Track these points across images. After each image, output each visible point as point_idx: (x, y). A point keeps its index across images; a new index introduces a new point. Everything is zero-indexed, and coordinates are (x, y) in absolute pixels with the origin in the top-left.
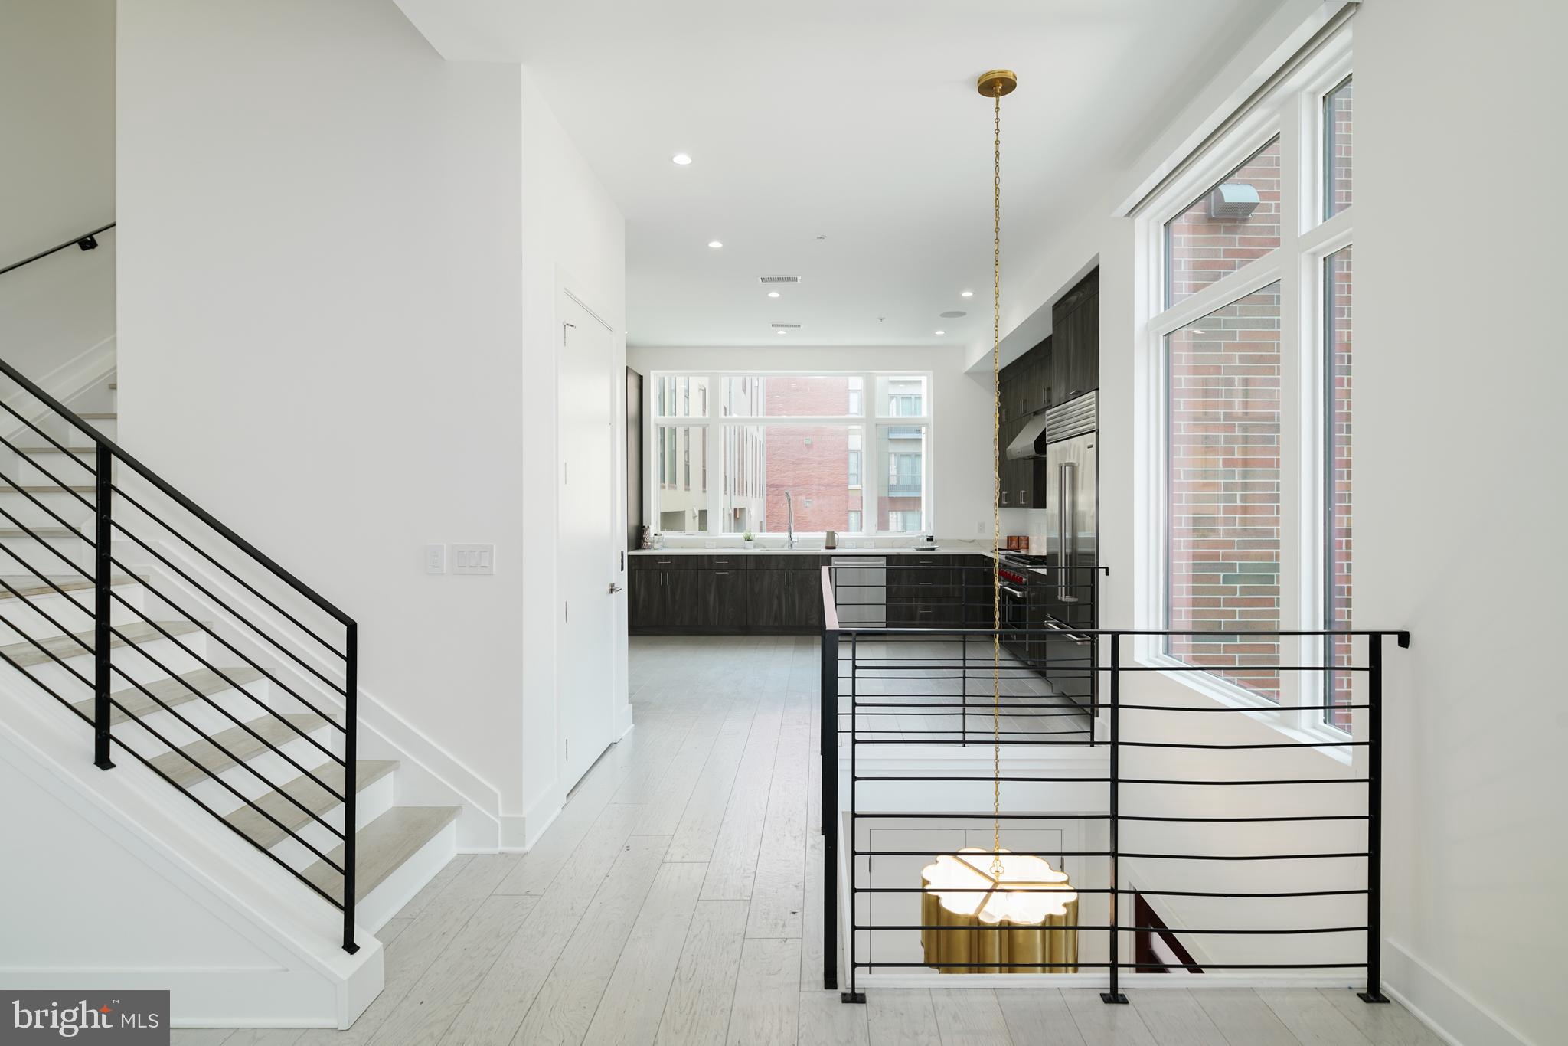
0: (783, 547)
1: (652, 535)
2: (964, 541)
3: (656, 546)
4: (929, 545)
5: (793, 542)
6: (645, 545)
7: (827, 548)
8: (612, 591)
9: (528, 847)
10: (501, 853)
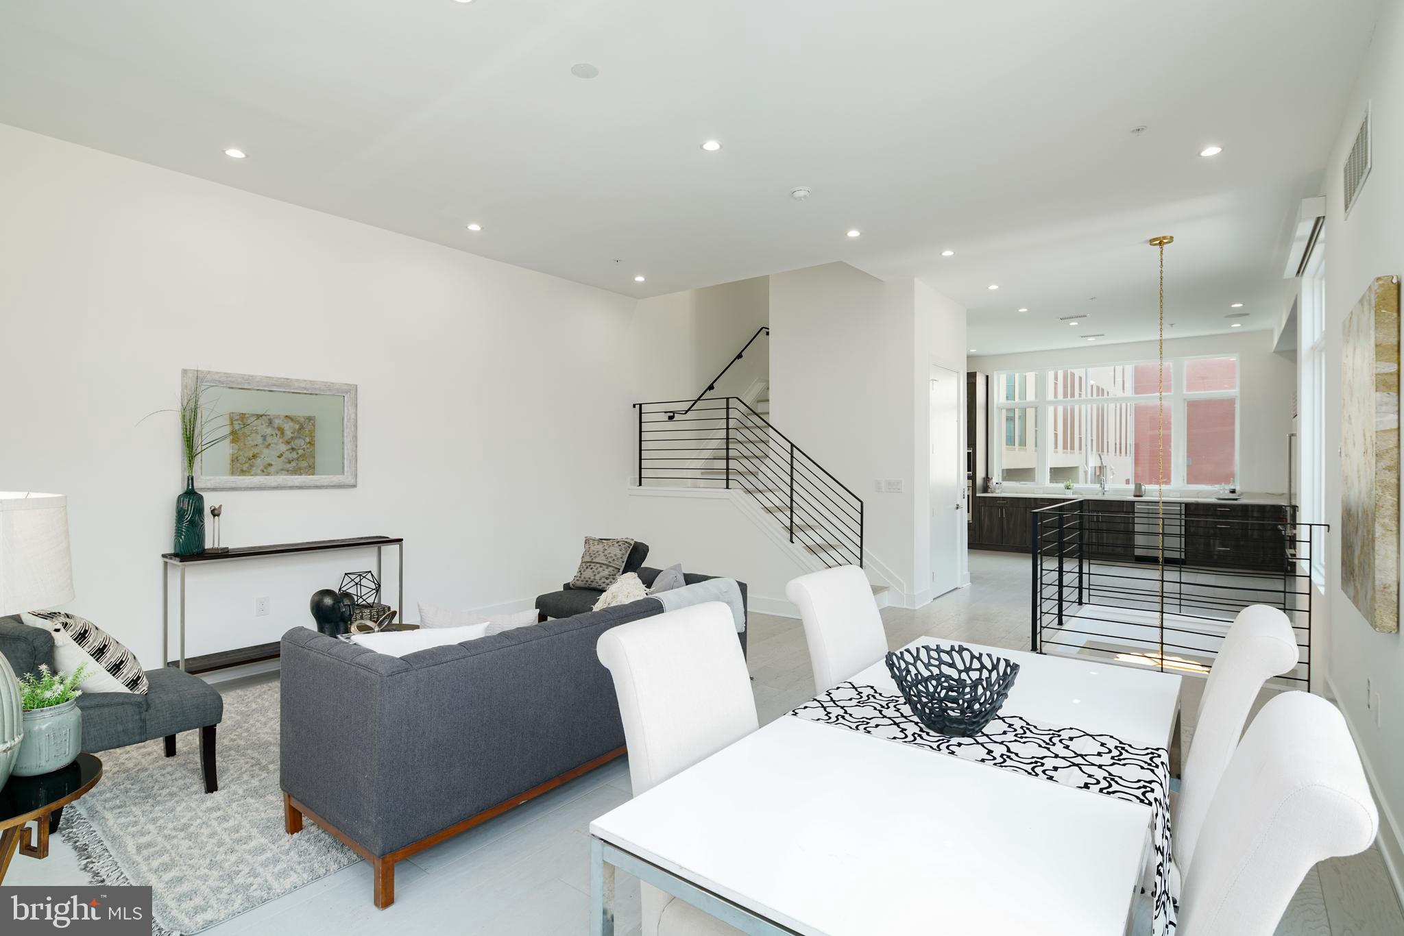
0: (1097, 494)
1: (995, 484)
2: (1273, 494)
3: (997, 491)
4: (1232, 496)
5: (1105, 491)
6: (989, 490)
7: (1135, 496)
8: (957, 508)
9: (917, 608)
10: (906, 609)
